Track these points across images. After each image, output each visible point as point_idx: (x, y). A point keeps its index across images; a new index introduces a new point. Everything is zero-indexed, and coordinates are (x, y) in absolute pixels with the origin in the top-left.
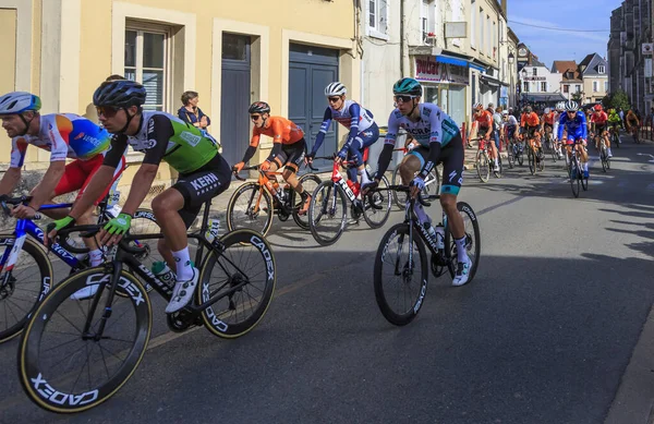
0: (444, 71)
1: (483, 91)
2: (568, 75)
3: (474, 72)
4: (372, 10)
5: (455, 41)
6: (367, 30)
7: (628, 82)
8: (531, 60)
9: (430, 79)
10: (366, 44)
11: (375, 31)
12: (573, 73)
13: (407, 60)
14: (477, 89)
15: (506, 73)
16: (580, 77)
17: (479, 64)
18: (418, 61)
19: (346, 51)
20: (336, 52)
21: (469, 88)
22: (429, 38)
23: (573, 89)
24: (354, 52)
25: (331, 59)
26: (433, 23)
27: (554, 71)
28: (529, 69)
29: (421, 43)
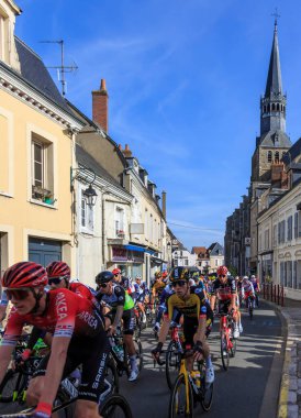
0: (130, 254)
1: (152, 266)
2: (201, 256)
3: (147, 255)
4: (83, 216)
5: (136, 236)
6: (81, 228)
8: (180, 247)
9: (123, 260)
10: (80, 238)
11: (86, 229)
12: (203, 254)
13: (106, 248)
14: (149, 265)
15: (166, 255)
16: (208, 257)
17: (151, 250)
18: (114, 249)
19: (67, 242)
20: (60, 243)
21: (144, 265)
22: (120, 234)
23: (204, 264)
24: (72, 243)
25: (57, 248)
26: (122, 224)
27: (192, 253)
28: (179, 252)
29: (115, 237)
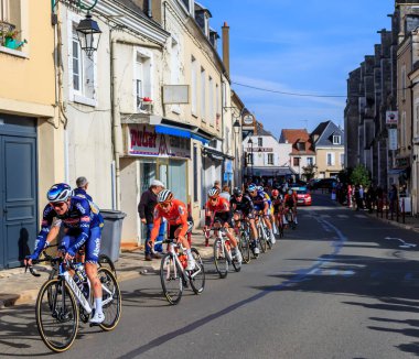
0: (163, 143)
1: (206, 165)
2: (298, 146)
3: (197, 143)
4: (76, 70)
5: (175, 107)
6: (71, 94)
7: (367, 155)
8: (258, 130)
9: (149, 153)
10: (70, 112)
11: (81, 95)
12: (304, 143)
13: (119, 130)
14: (200, 164)
15: (232, 145)
16: (312, 149)
17: (204, 135)
18: (133, 132)
19: (46, 119)
20: (34, 121)
21: (190, 163)
22: (145, 103)
23: (304, 162)
24: (56, 121)
25: (28, 130)
26: (148, 86)
27: (282, 141)
28: (255, 139)
29: (135, 110)
